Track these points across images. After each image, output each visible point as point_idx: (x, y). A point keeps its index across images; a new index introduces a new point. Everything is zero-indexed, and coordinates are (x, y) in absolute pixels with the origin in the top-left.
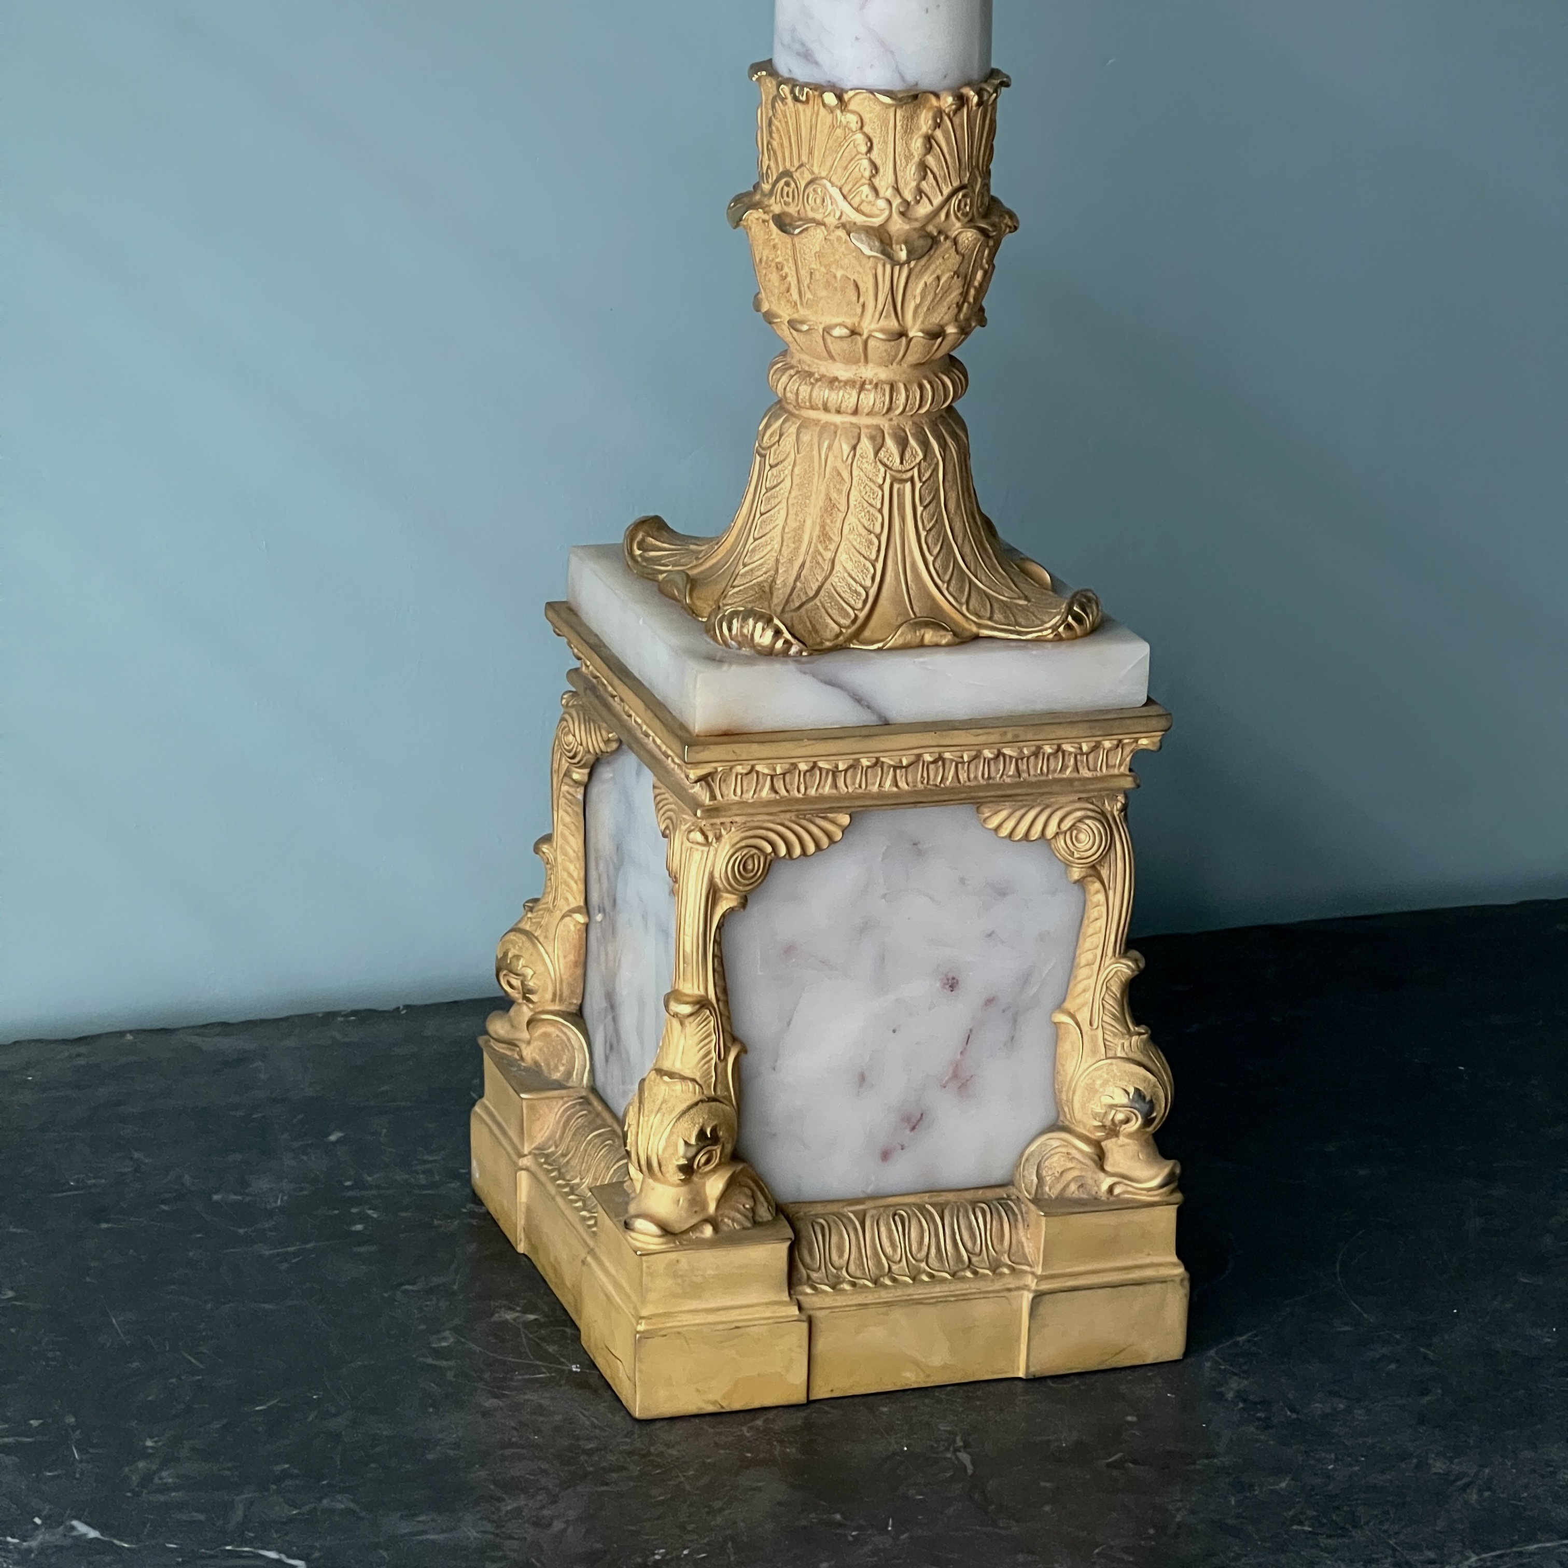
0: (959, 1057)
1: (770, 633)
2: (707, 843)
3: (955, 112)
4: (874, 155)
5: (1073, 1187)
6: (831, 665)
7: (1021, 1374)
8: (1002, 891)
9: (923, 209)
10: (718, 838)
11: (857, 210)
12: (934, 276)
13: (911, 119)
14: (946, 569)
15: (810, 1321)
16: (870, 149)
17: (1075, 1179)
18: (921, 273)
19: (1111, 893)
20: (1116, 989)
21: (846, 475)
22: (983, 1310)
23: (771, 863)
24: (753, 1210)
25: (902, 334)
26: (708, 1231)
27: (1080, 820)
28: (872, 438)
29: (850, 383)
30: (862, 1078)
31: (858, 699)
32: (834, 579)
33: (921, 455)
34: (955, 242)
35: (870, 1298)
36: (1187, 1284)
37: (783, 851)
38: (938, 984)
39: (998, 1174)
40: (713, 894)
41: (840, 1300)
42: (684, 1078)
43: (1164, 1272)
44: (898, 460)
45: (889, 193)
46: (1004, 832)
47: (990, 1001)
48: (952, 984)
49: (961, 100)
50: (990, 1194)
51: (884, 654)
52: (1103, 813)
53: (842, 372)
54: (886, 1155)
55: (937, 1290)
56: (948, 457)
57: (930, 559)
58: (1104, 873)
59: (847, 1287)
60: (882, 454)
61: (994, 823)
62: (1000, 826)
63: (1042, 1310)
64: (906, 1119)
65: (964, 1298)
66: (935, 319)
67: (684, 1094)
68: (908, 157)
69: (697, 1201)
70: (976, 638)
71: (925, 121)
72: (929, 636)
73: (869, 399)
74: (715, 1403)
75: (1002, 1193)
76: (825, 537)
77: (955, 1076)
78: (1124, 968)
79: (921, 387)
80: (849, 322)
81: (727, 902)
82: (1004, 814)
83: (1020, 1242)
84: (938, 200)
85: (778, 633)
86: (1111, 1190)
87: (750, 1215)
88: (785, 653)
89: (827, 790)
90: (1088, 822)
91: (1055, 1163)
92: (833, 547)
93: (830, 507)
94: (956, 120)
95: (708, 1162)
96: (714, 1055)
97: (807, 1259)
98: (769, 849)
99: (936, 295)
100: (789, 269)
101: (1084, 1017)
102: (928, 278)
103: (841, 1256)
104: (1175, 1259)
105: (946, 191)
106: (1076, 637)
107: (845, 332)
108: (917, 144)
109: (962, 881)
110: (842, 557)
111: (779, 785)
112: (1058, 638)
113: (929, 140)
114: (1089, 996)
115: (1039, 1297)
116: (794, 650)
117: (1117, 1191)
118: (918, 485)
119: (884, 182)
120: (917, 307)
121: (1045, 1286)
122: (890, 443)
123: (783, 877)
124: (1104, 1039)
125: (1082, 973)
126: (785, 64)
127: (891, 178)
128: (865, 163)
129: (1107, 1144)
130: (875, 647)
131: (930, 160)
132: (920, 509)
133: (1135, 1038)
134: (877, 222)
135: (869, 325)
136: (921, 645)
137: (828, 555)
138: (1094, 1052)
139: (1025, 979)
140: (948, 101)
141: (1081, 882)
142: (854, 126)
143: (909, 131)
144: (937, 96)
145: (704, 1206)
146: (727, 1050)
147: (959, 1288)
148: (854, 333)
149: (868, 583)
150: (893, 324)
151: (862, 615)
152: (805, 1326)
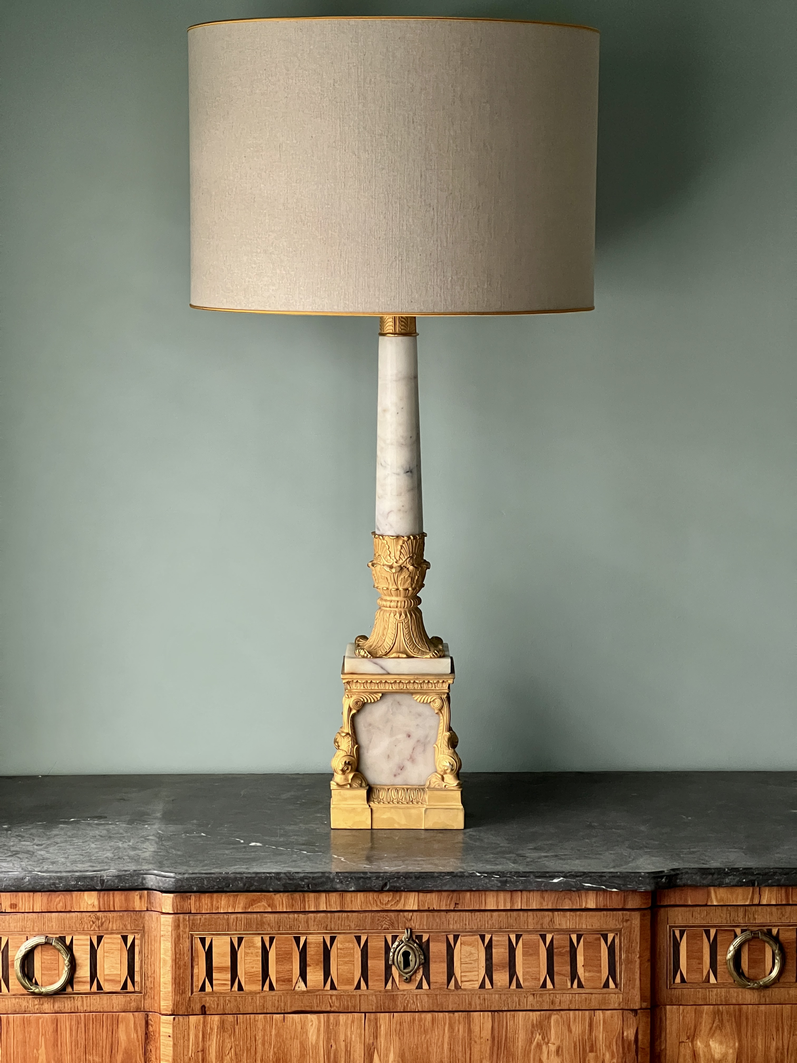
0: (411, 753)
1: (364, 652)
2: (349, 698)
3: (408, 540)
4: (390, 549)
5: (437, 785)
6: (377, 660)
7: (423, 828)
8: (420, 715)
9: (401, 562)
10: (351, 697)
11: (387, 561)
13: (397, 542)
14: (410, 642)
15: (372, 810)
17: (438, 784)
18: (401, 575)
19: (444, 717)
20: (446, 739)
21: (388, 621)
22: (413, 811)
23: (364, 704)
24: (361, 784)
25: (397, 589)
26: (349, 786)
27: (435, 699)
28: (393, 613)
29: (389, 601)
30: (389, 756)
31: (382, 668)
32: (384, 644)
33: (404, 617)
34: (408, 569)
35: (387, 806)
36: (463, 810)
37: (366, 701)
38: (406, 736)
39: (422, 784)
40: (350, 709)
41: (379, 806)
42: (343, 750)
43: (458, 807)
44: (399, 618)
45: (393, 558)
46: (418, 701)
47: (418, 741)
48: (409, 736)
49: (409, 538)
50: (420, 787)
51: (390, 659)
52: (441, 698)
53: (388, 598)
54: (395, 776)
55: (403, 805)
56: (412, 618)
57: (406, 640)
58: (443, 712)
59: (382, 803)
60: (395, 617)
61: (416, 699)
63: (427, 812)
64: (399, 767)
65: (408, 808)
66: (406, 587)
67: (344, 754)
68: (397, 550)
69: (346, 779)
70: (413, 657)
71: (401, 542)
72: (401, 655)
73: (393, 604)
74: (350, 826)
75: (423, 787)
76: (383, 635)
77: (411, 758)
78: (447, 734)
79: (405, 602)
81: (354, 711)
82: (418, 696)
83: (425, 798)
84: (404, 560)
85: (365, 653)
86: (445, 786)
88: (367, 657)
89: (376, 688)
90: (438, 700)
91: (434, 780)
92: (385, 637)
93: (385, 628)
94: (408, 542)
95: (347, 769)
96: (351, 746)
97: (374, 796)
98: (362, 700)
99: (404, 581)
100: (375, 575)
101: (439, 746)
102: (402, 577)
103: (382, 796)
104: (461, 804)
105: (406, 558)
106: (435, 658)
107: (386, 589)
108: (399, 547)
109: (410, 712)
110: (386, 639)
111: (365, 686)
112: (431, 658)
113: (402, 546)
114: (440, 741)
115: (427, 809)
116: (368, 657)
117: (447, 787)
118: (404, 624)
119: (392, 555)
120: (401, 583)
121: (428, 807)
122: (398, 614)
123: (368, 708)
124: (443, 750)
125: (439, 735)
126: (377, 532)
127: (394, 555)
128: (388, 551)
129: (444, 776)
130: (388, 657)
131: (402, 551)
132: (404, 629)
133: (450, 751)
134: (390, 564)
135: (390, 587)
136: (399, 657)
137: (384, 639)
138: (441, 754)
139: (427, 737)
140: (406, 538)
141: (437, 713)
142: (386, 543)
143: (397, 544)
144: (403, 537)
145: (348, 780)
146: (354, 746)
147: (408, 805)
148: (387, 589)
149: (391, 644)
150: (396, 588)
151: (388, 651)
152: (370, 810)
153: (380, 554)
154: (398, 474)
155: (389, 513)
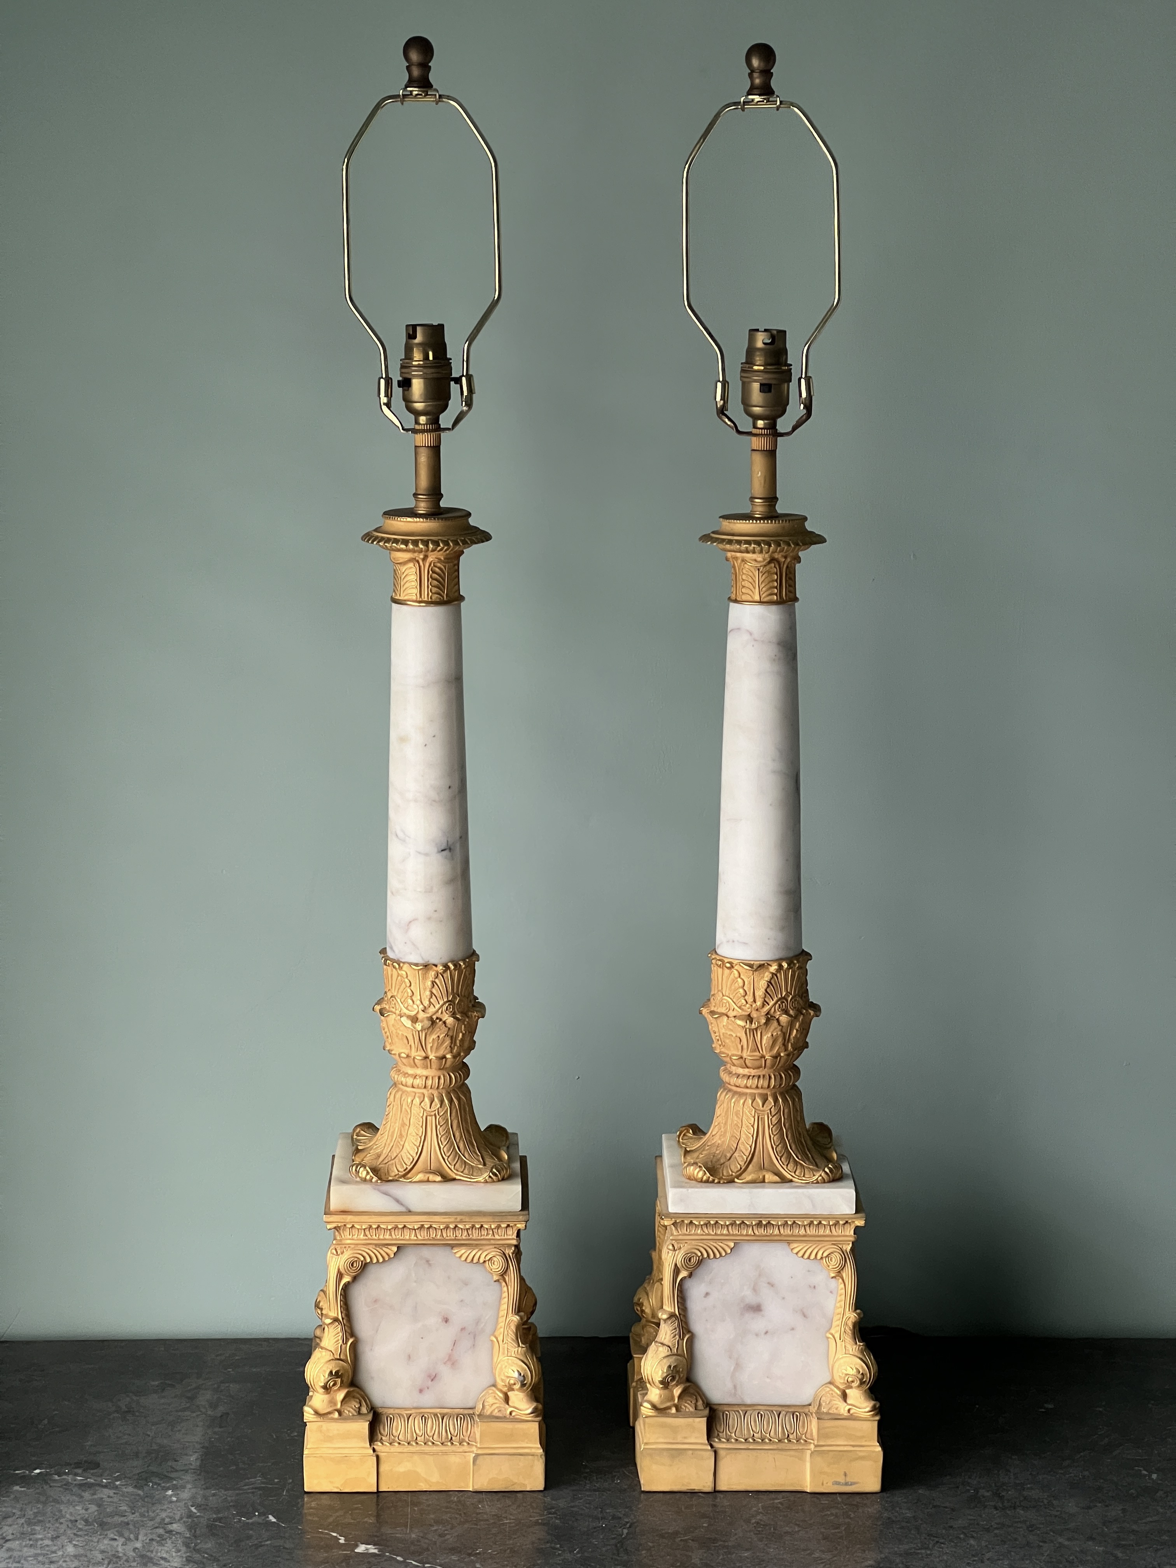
0: (450, 1351)
1: (365, 1173)
2: (337, 1254)
3: (444, 972)
4: (412, 987)
5: (496, 1411)
6: (391, 1188)
7: (471, 1489)
8: (466, 1284)
9: (432, 1010)
10: (342, 1253)
11: (407, 1008)
12: (437, 1036)
13: (425, 974)
14: (448, 1151)
15: (378, 1457)
16: (410, 985)
17: (497, 1408)
18: (431, 1033)
19: (509, 1287)
20: (513, 1328)
21: (409, 1111)
22: (454, 1459)
23: (365, 1266)
24: (359, 1408)
25: (426, 1058)
26: (336, 1415)
27: (494, 1255)
28: (419, 1097)
29: (411, 1075)
30: (409, 1357)
31: (398, 1201)
32: (402, 1153)
33: (439, 1106)
34: (445, 1023)
35: (405, 1450)
36: (543, 1457)
37: (368, 1260)
38: (440, 1320)
39: (470, 1405)
40: (340, 1275)
41: (393, 1449)
42: (326, 1349)
43: (533, 1451)
44: (429, 1107)
45: (418, 1002)
46: (463, 1258)
47: (463, 1329)
48: (446, 1320)
49: (446, 967)
50: (466, 1412)
51: (412, 1184)
52: (504, 1254)
53: (411, 1071)
54: (421, 1391)
55: (435, 1448)
56: (453, 1107)
57: (442, 1147)
58: (507, 1278)
59: (396, 1444)
60: (422, 1104)
61: (458, 1255)
62: (461, 1256)
63: (478, 1462)
64: (429, 1376)
65: (445, 1453)
66: (440, 1053)
67: (329, 1356)
68: (425, 989)
69: (332, 1402)
70: (454, 1179)
71: (431, 975)
72: (432, 1177)
73: (418, 1082)
74: (337, 1488)
75: (471, 1412)
76: (401, 1136)
77: (449, 1359)
78: (516, 1318)
79: (439, 1078)
80: (407, 1052)
81: (346, 1279)
82: (463, 1251)
83: (474, 1432)
84: (438, 1006)
85: (368, 1173)
86: (511, 1413)
87: (358, 1410)
88: (370, 1181)
89: (387, 1237)
90: (498, 1257)
91: (491, 1400)
92: (404, 1139)
93: (403, 1124)
94: (445, 975)
95: (334, 1385)
96: (341, 1342)
97: (382, 1431)
98: (362, 1259)
99: (438, 1043)
100: (386, 1030)
101: (500, 1339)
102: (434, 1036)
103: (397, 1430)
104: (539, 1446)
105: (441, 1002)
106: (494, 1182)
107: (405, 1056)
108: (429, 983)
109: (449, 1278)
110: (406, 1144)
111: (367, 1233)
112: (486, 1182)
113: (433, 983)
114: (502, 1330)
115: (477, 1456)
116: (374, 1180)
117: (513, 1414)
118: (438, 1117)
119: (417, 998)
120: (431, 1047)
121: (480, 1452)
122: (426, 1100)
123: (372, 1272)
124: (508, 1349)
125: (500, 1320)
126: (390, 956)
127: (419, 997)
128: (409, 991)
129: (509, 1393)
130: (408, 1181)
131: (434, 991)
132: (438, 1127)
133: (520, 1349)
134: (413, 1013)
135: (413, 1054)
136: (428, 1181)
137: (402, 1143)
138: (504, 1354)
139: (478, 1322)
140: (440, 968)
141: (498, 1281)
142: (405, 976)
143: (425, 978)
144: (436, 966)
145: (335, 1404)
146: (347, 1340)
147: (443, 1448)
148: (408, 1056)
149: (414, 1155)
150: (424, 1055)
151: (409, 1168)
152: (375, 1458)
153: (395, 994)
154: (426, 855)
155: (410, 922)
